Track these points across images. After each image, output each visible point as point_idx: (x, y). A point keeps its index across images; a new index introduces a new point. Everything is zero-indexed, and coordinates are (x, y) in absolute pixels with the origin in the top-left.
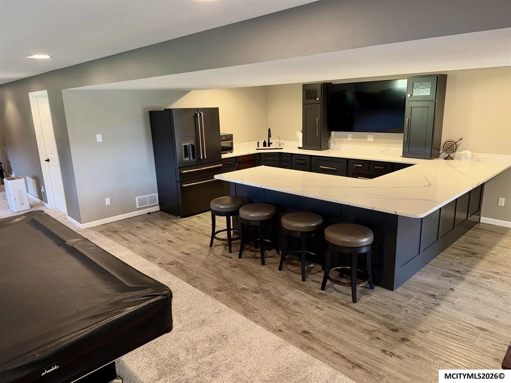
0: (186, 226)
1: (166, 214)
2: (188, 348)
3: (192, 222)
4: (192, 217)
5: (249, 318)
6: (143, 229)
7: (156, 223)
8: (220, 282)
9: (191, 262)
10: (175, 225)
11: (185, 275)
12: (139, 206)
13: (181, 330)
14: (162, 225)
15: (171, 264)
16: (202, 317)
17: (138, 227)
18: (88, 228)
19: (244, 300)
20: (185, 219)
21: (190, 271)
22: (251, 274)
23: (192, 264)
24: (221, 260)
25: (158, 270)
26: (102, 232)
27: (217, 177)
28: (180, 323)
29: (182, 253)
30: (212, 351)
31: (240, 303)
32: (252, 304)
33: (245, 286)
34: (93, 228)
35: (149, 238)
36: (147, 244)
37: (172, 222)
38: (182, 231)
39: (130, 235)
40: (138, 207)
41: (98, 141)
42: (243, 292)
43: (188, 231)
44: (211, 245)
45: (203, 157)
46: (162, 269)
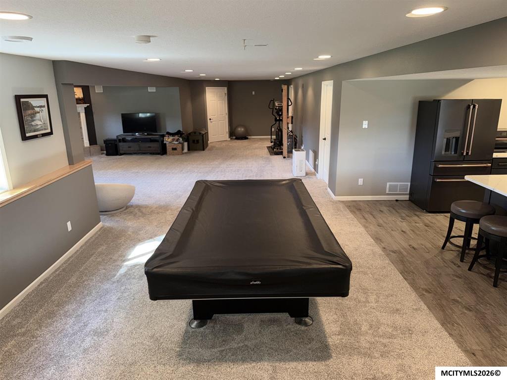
0: (428, 222)
1: (413, 205)
2: (372, 325)
3: (436, 219)
4: (438, 214)
5: (445, 328)
6: (385, 214)
7: (398, 211)
8: (433, 285)
9: (413, 257)
10: (416, 218)
11: (401, 266)
12: (389, 191)
13: (374, 309)
14: (404, 215)
15: (394, 252)
16: (399, 307)
17: (380, 211)
18: (339, 201)
19: (450, 311)
20: (430, 214)
21: (409, 265)
22: (473, 291)
23: (413, 259)
24: (446, 265)
25: (380, 252)
26: (349, 207)
27: (468, 178)
28: (376, 302)
29: (410, 245)
30: (392, 336)
31: (443, 311)
32: (456, 317)
33: (458, 299)
34: (343, 202)
35: (386, 223)
36: (381, 227)
37: (415, 214)
38: (420, 225)
39: (370, 215)
40: (387, 193)
41: (364, 127)
42: (453, 302)
43: (426, 227)
44: (443, 247)
45: (467, 153)
46: (383, 253)
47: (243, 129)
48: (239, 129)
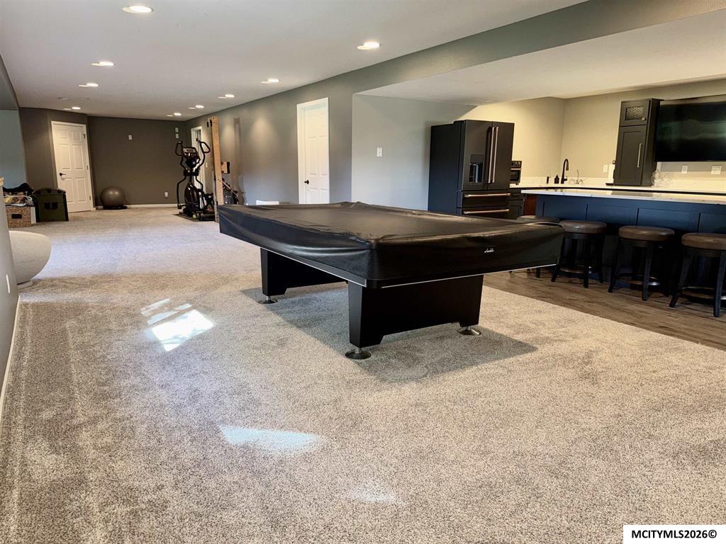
19: (578, 305)
22: (575, 292)
24: (530, 281)
31: (574, 306)
33: (572, 298)
41: (378, 156)
45: (491, 181)
47: (117, 193)
48: (111, 193)
